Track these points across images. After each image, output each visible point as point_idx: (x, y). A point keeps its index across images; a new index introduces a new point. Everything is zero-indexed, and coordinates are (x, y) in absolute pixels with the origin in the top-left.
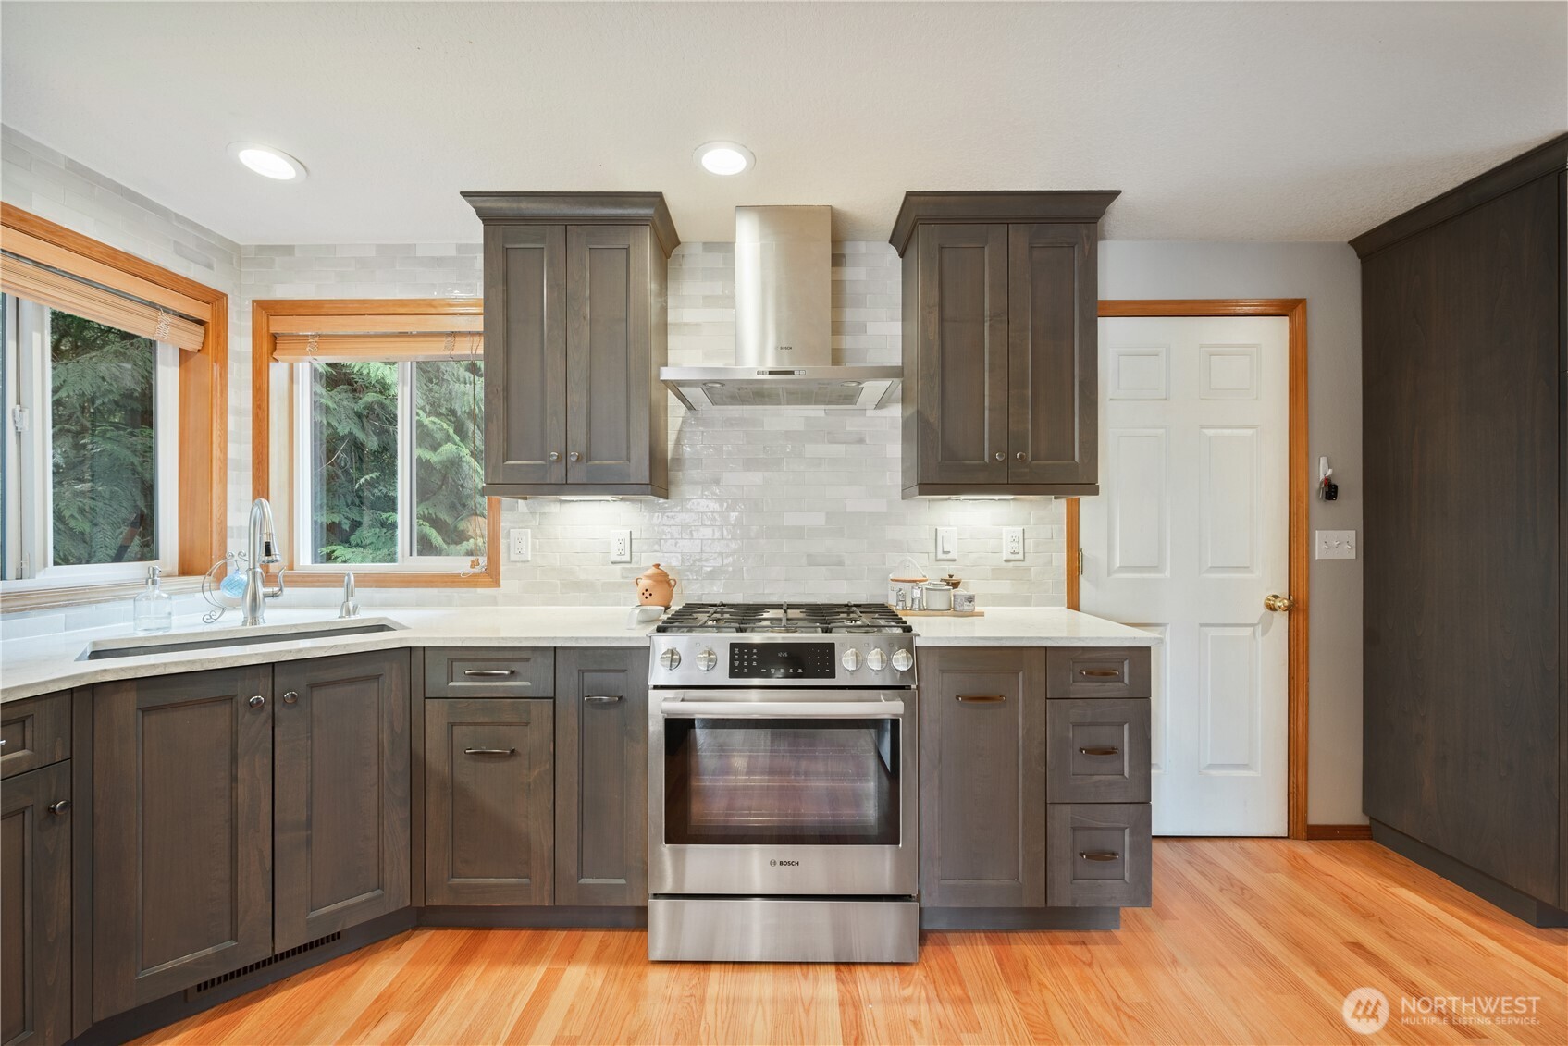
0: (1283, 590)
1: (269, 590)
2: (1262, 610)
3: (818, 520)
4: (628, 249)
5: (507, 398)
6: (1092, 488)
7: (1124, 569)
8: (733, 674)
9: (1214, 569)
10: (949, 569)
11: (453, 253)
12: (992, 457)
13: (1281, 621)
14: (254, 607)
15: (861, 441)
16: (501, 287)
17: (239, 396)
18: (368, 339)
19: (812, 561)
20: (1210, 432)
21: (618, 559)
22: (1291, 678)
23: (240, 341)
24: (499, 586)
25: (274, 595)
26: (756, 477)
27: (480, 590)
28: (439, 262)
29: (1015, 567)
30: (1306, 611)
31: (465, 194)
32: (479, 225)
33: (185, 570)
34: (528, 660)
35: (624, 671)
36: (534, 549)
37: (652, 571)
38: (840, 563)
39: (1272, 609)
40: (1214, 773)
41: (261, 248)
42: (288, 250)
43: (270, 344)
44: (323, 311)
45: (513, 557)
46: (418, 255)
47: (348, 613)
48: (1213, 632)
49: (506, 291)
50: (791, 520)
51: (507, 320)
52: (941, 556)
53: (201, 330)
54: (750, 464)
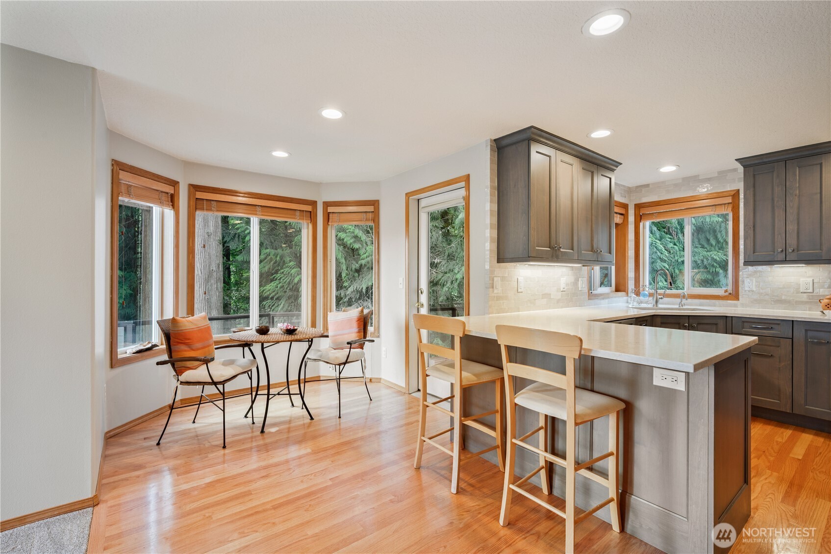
1: (660, 297)
4: (821, 164)
5: (754, 230)
14: (657, 302)
16: (752, 189)
17: (631, 236)
18: (681, 211)
21: (805, 291)
23: (631, 218)
24: (739, 300)
25: (661, 298)
27: (729, 301)
31: (736, 160)
32: (742, 167)
33: (617, 290)
34: (779, 324)
36: (756, 286)
41: (637, 187)
42: (647, 186)
43: (639, 218)
44: (661, 204)
45: (746, 289)
46: (700, 178)
47: (682, 306)
49: (754, 191)
51: (755, 201)
53: (622, 217)
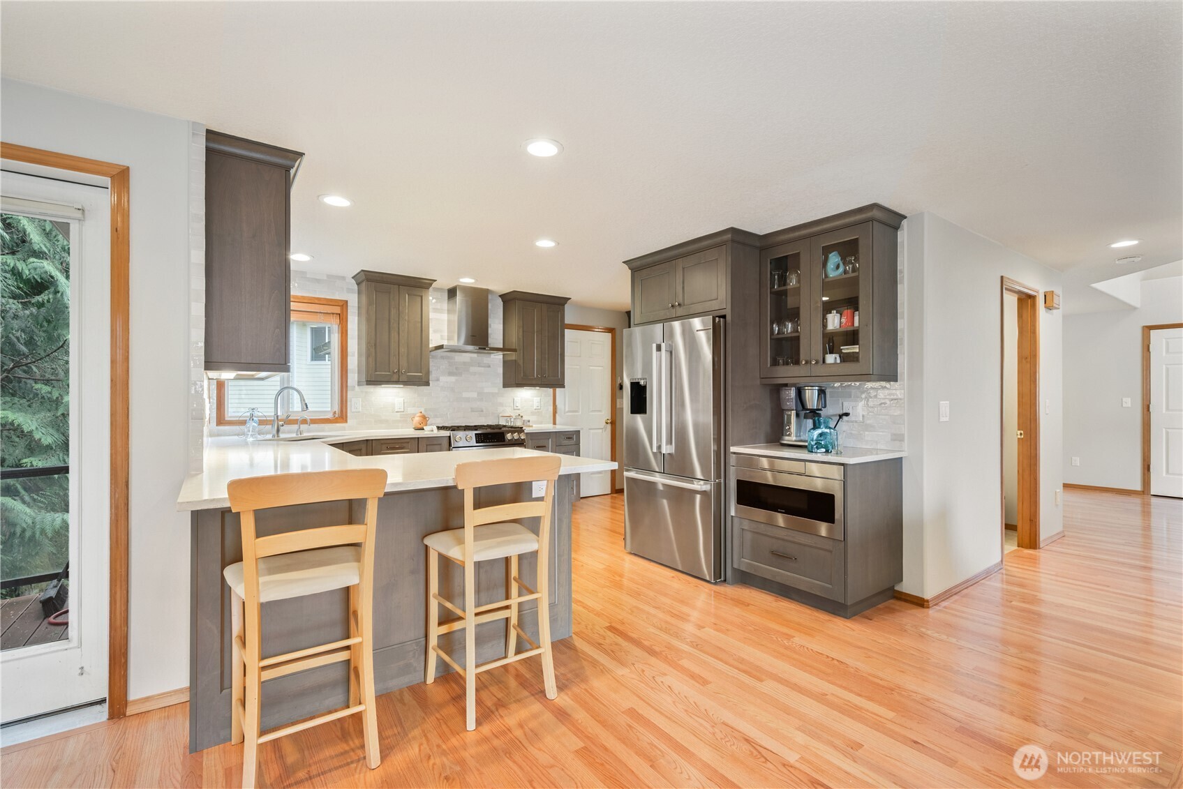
0: (610, 418)
2: (605, 424)
3: (475, 395)
4: (422, 297)
5: (375, 349)
6: (563, 386)
7: (569, 412)
8: (477, 443)
9: (593, 411)
10: (518, 412)
11: (325, 278)
12: (537, 376)
13: (609, 426)
14: (278, 430)
15: (489, 367)
16: (374, 306)
19: (473, 410)
20: (591, 368)
21: (399, 410)
22: (612, 444)
24: (347, 423)
25: (282, 425)
26: (453, 379)
27: (338, 425)
28: (318, 281)
29: (537, 412)
30: (615, 424)
34: (408, 443)
35: (440, 444)
36: (362, 407)
37: (419, 414)
38: (482, 411)
39: (607, 423)
40: (592, 476)
45: (353, 410)
47: (300, 433)
48: (592, 431)
49: (376, 308)
50: (465, 395)
51: (376, 318)
52: (515, 408)
54: (451, 374)
